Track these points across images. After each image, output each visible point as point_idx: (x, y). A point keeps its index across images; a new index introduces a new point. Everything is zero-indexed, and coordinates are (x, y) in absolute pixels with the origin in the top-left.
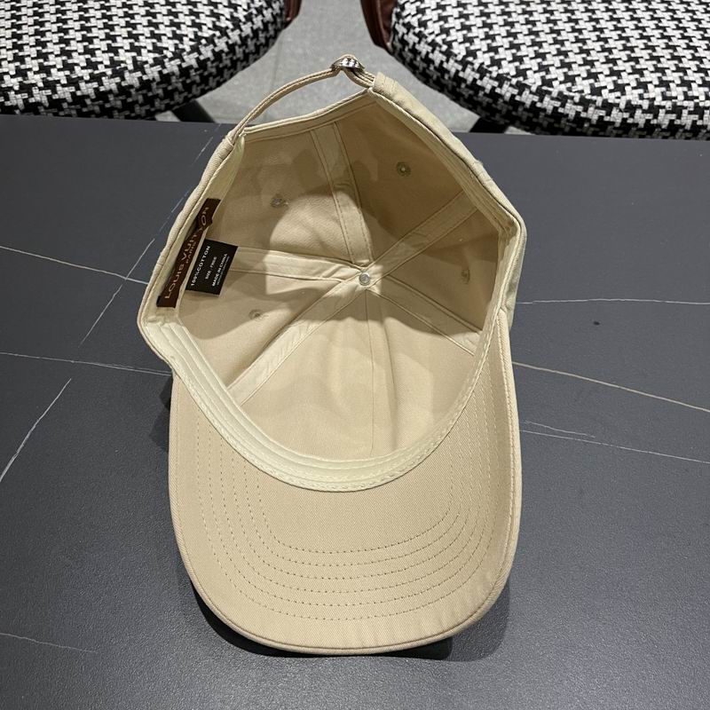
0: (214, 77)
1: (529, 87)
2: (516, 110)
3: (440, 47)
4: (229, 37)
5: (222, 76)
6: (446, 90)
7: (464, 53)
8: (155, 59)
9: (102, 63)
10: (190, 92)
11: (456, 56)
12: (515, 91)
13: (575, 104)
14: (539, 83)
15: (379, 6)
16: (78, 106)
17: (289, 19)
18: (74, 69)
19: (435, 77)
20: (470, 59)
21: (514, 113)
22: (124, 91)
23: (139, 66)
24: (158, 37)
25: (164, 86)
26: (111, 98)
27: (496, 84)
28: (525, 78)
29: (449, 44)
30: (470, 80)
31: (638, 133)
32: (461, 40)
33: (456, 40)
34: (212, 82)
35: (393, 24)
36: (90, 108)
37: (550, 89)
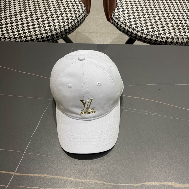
0: (72, 31)
1: (144, 33)
2: (141, 38)
3: (124, 23)
4: (75, 21)
5: (73, 30)
7: (129, 25)
8: (59, 28)
9: (47, 29)
10: (66, 34)
11: (127, 26)
12: (141, 34)
13: (155, 37)
14: (147, 32)
16: (42, 39)
18: (41, 31)
19: (122, 30)
20: (131, 26)
21: (141, 39)
22: (52, 35)
23: (55, 30)
24: (60, 23)
25: (61, 34)
26: (49, 37)
27: (137, 32)
28: (143, 31)
29: (126, 23)
30: (131, 31)
31: (169, 43)
32: (128, 22)
33: (127, 22)
34: (71, 32)
35: (112, 17)
36: (45, 40)
37: (149, 34)
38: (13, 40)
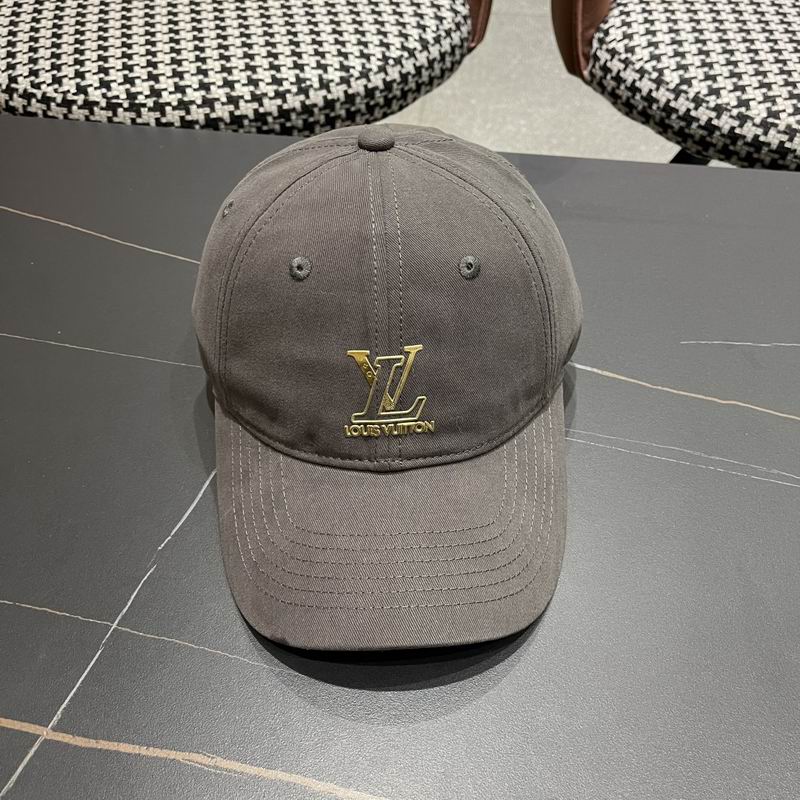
0: (398, 100)
1: (752, 119)
2: (734, 143)
3: (650, 74)
4: (416, 59)
5: (405, 100)
6: (652, 122)
7: (677, 81)
9: (287, 79)
10: (372, 114)
11: (668, 83)
12: (736, 123)
14: (765, 115)
15: (580, 30)
16: (259, 124)
17: (473, 45)
18: (258, 85)
19: (640, 107)
20: (684, 87)
21: (731, 148)
22: (307, 109)
23: (324, 85)
24: (345, 56)
25: (347, 106)
26: (293, 116)
27: (713, 114)
29: (661, 72)
30: (682, 111)
32: (674, 67)
33: (668, 68)
34: (395, 106)
35: (593, 50)
36: (271, 127)
37: (777, 121)
38: (124, 116)
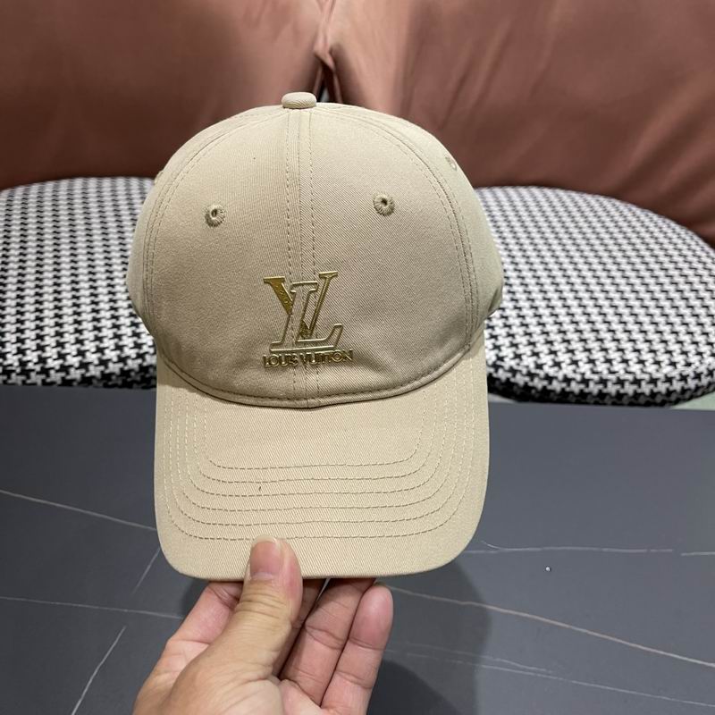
14: (494, 358)
